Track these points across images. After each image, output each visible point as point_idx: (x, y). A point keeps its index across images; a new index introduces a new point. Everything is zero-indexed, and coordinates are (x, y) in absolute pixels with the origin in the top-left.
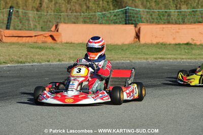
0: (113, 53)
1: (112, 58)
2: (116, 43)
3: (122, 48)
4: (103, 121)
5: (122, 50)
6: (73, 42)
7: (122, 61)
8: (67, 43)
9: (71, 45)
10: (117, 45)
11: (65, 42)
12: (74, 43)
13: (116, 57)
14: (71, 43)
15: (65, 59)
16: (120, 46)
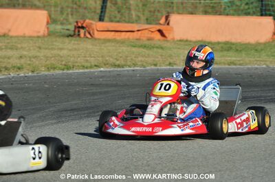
0: (244, 55)
1: (241, 62)
2: (247, 41)
3: (256, 48)
4: (228, 147)
5: (256, 50)
6: (189, 39)
7: (256, 66)
8: (181, 41)
9: (187, 43)
10: (249, 44)
11: (179, 39)
12: (190, 41)
13: (247, 60)
14: (187, 41)
15: (178, 62)
16: (253, 45)
